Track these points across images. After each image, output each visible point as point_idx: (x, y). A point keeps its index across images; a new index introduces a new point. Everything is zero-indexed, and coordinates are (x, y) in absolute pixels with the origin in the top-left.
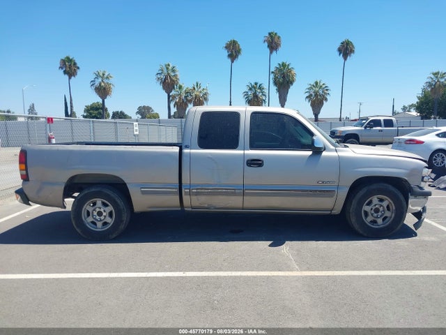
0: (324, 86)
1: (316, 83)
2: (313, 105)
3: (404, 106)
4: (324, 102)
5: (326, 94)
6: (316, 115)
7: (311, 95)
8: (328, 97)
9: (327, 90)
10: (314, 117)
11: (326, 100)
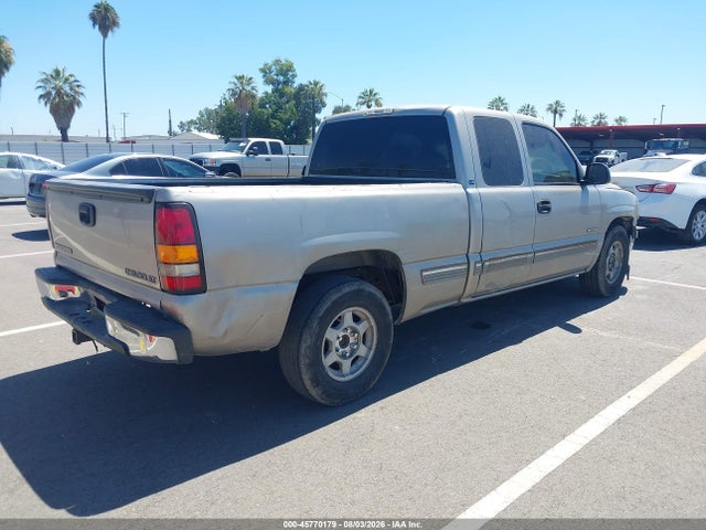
0: (72, 79)
1: (57, 72)
2: (55, 111)
3: (181, 123)
4: (76, 108)
5: (76, 92)
6: (64, 131)
7: (49, 93)
8: (81, 99)
9: (78, 86)
10: (58, 134)
11: (79, 104)
